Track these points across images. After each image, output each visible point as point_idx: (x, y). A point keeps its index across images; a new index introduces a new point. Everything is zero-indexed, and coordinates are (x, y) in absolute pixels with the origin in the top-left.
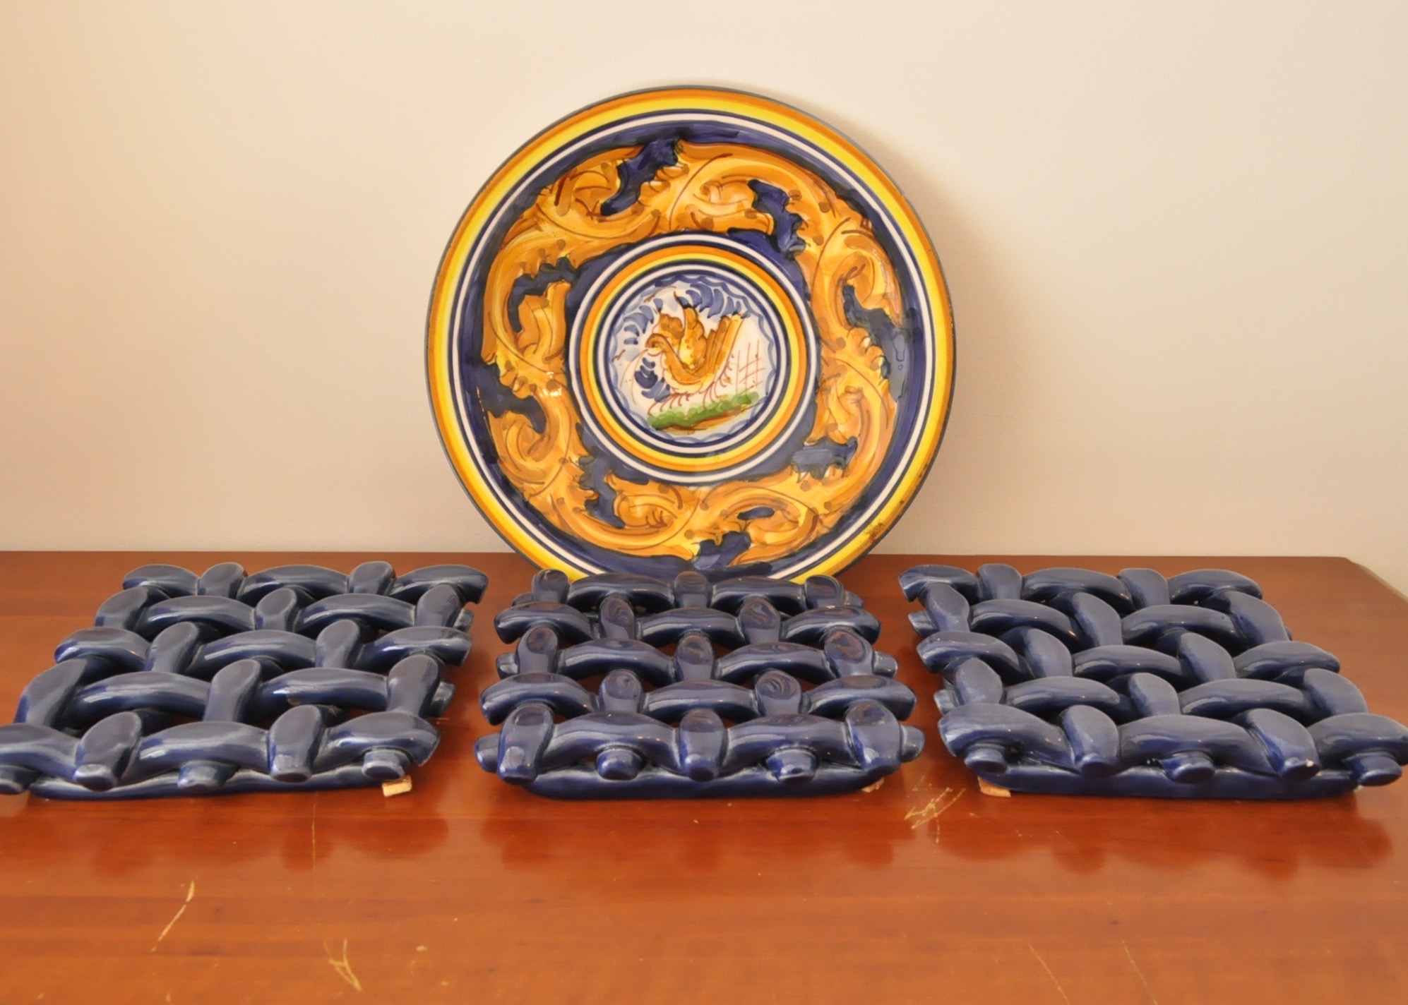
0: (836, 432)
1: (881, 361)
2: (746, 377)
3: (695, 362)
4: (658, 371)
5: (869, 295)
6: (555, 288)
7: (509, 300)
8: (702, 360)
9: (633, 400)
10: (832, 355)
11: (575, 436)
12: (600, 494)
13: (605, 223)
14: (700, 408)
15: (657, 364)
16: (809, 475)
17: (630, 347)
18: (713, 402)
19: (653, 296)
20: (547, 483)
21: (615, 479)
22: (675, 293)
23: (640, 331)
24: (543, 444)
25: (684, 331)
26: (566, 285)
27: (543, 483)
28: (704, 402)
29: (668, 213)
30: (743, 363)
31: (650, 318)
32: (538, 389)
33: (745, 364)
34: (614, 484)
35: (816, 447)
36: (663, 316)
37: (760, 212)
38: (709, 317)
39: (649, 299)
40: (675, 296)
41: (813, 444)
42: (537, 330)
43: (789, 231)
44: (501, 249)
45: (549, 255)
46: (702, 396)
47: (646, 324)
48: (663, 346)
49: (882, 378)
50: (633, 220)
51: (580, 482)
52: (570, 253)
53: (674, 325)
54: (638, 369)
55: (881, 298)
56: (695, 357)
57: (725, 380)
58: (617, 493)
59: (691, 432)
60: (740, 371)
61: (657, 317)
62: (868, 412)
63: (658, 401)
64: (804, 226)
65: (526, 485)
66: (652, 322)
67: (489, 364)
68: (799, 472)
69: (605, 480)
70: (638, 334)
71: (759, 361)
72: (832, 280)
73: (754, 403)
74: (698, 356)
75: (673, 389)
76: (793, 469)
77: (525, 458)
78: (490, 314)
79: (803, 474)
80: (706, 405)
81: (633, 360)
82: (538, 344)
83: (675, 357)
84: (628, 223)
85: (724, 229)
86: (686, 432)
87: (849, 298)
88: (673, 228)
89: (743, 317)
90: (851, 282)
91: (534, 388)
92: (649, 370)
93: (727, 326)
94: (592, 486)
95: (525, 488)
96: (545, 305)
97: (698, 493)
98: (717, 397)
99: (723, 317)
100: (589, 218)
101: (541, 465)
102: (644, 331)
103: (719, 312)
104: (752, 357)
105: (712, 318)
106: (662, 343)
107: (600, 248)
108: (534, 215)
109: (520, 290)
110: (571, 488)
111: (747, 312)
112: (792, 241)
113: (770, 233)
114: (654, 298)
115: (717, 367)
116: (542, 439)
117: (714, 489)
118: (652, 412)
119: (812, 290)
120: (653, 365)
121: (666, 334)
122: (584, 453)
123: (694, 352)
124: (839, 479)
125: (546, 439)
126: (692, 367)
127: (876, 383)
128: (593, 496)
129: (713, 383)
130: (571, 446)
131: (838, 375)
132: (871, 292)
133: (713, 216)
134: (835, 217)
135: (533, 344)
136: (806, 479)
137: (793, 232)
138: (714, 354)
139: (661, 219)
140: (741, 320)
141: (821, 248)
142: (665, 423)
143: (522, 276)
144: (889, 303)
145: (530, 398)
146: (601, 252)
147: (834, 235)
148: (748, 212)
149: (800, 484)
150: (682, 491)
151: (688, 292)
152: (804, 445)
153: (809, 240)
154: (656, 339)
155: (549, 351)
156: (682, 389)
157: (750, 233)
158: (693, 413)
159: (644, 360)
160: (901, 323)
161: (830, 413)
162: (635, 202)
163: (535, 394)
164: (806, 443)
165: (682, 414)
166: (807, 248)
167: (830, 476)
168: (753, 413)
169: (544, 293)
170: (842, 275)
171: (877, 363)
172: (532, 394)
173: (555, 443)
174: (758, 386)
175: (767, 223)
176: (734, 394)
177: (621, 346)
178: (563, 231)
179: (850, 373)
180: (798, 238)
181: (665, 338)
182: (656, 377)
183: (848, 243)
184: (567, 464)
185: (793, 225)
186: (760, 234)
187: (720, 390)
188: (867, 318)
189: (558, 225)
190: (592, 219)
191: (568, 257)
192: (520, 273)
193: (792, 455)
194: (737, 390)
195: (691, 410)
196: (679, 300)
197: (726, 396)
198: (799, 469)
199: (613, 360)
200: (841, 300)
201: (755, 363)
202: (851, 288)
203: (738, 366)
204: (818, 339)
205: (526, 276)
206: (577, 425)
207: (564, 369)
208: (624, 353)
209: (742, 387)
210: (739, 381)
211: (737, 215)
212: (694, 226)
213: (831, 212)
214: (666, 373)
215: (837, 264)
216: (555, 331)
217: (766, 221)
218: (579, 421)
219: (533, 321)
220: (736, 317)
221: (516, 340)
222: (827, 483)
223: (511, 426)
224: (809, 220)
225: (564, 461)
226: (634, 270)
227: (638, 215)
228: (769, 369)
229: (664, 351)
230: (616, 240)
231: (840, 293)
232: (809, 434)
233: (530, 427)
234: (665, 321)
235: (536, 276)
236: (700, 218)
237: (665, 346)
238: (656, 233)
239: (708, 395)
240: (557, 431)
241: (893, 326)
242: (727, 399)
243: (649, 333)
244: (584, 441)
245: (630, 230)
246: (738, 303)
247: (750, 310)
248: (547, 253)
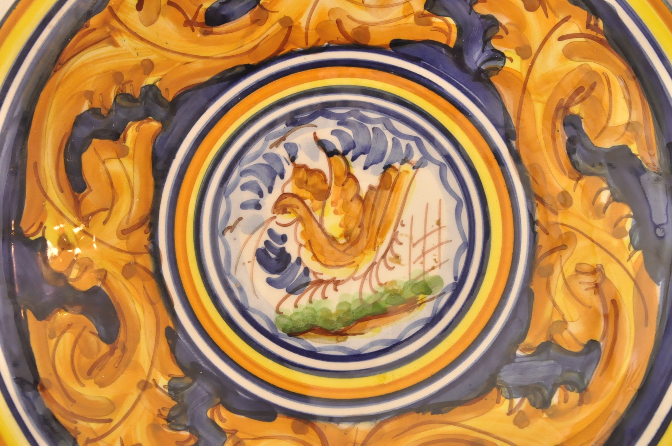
0: (565, 333)
1: (629, 224)
2: (424, 253)
3: (347, 235)
4: (291, 248)
5: (605, 127)
6: (138, 129)
7: (67, 143)
8: (357, 231)
9: (254, 291)
10: (552, 218)
11: (164, 347)
12: (199, 436)
13: (211, 37)
14: (354, 301)
15: (290, 238)
16: (526, 401)
17: (250, 213)
18: (376, 292)
19: (284, 139)
20: (117, 419)
21: (224, 413)
22: (315, 133)
23: (265, 190)
24: (113, 360)
25: (330, 188)
26: (155, 125)
27: (110, 421)
28: (361, 293)
29: (303, 22)
30: (418, 234)
31: (278, 170)
32: (109, 276)
33: (422, 235)
34: (222, 420)
35: (535, 357)
36: (298, 168)
37: (437, 15)
38: (365, 168)
39: (277, 144)
40: (315, 138)
41: (529, 353)
42: (110, 189)
43: (481, 41)
44: (55, 71)
45: (130, 82)
46: (358, 283)
47: (274, 179)
48: (298, 211)
49: (632, 249)
50: (252, 32)
51: (168, 420)
52: (161, 79)
53: (314, 180)
54: (262, 245)
55: (623, 130)
56: (347, 227)
57: (391, 260)
58: (228, 435)
59: (340, 338)
60: (414, 245)
61: (289, 170)
62: (614, 303)
63: (291, 292)
64: (501, 32)
65: (81, 424)
66: (282, 176)
67: (33, 238)
68: (511, 398)
69: (209, 414)
70: (261, 194)
71: (442, 230)
72: (546, 110)
73: (436, 293)
74: (351, 225)
75: (314, 273)
76: (500, 393)
77: (82, 380)
78: (36, 166)
79: (516, 401)
80: (365, 297)
81: (253, 233)
82: (111, 209)
83: (315, 225)
84: (244, 37)
85: (385, 41)
86: (334, 338)
87: (574, 132)
88: (312, 41)
89: (416, 168)
90: (575, 109)
91: (103, 275)
92: (279, 246)
93: (393, 180)
94: (188, 424)
95: (79, 430)
96: (122, 154)
97: (353, 433)
98: (381, 285)
99: (388, 167)
100: (189, 28)
101: (109, 393)
102: (270, 190)
103: (381, 160)
104: (432, 224)
105: (370, 169)
106: (298, 208)
107: (204, 72)
108: (105, 23)
109: (85, 131)
110: (154, 428)
111: (421, 158)
112: (486, 54)
113: (452, 45)
114: (284, 142)
115: (379, 240)
116: (112, 352)
117: (379, 427)
118: (282, 308)
119: (518, 124)
120: (284, 238)
121: (303, 193)
122: (178, 372)
123: (345, 219)
124: (574, 408)
125: (118, 352)
126: (342, 241)
127: (624, 256)
128: (189, 439)
129: (373, 264)
130: (157, 363)
131: (564, 247)
132: (607, 122)
133: (369, 24)
134: (547, 17)
135: (104, 210)
136: (523, 408)
137: (486, 41)
138: (374, 222)
139: (293, 29)
140: (412, 171)
141: (528, 62)
142: (302, 325)
143: (88, 111)
144: (636, 137)
145: (95, 291)
146: (207, 78)
147: (546, 44)
148: (419, 17)
149: (513, 416)
150: (329, 430)
151: (333, 132)
152: (515, 356)
153: (509, 52)
154: (288, 201)
155: (128, 219)
156: (327, 274)
157: (422, 45)
158: (345, 308)
159: (271, 232)
160: (657, 165)
161: (555, 304)
162: (254, 7)
163: (104, 283)
164: (519, 353)
165: (327, 311)
166: (508, 63)
167: (559, 402)
168: (435, 308)
169: (122, 136)
170: (563, 100)
171: (624, 228)
172: (99, 284)
173: (133, 359)
174: (442, 266)
175: (448, 31)
176: (407, 279)
177: (236, 212)
178: (149, 46)
179: (582, 243)
180: (494, 50)
181: (302, 200)
182: (289, 256)
183: (568, 54)
184: (149, 391)
185: (485, 32)
186: (438, 47)
187: (385, 275)
188: (603, 161)
189: (142, 39)
190: (193, 30)
191: (157, 84)
192: (86, 107)
193: (498, 369)
194: (410, 274)
195: (341, 304)
196: (321, 144)
197: (394, 282)
198: (510, 392)
199: (223, 233)
200: (562, 138)
201: (437, 232)
202: (578, 118)
203: (411, 239)
204: (530, 195)
205: (94, 111)
206: (168, 329)
207: (150, 247)
208: (241, 223)
209: (417, 269)
210: (413, 259)
211: (404, 21)
212: (342, 40)
213: (540, 9)
214: (303, 249)
215: (554, 84)
216: (137, 191)
217: (445, 27)
218: (171, 325)
219: (104, 177)
220: (407, 167)
221: (77, 205)
222: (555, 415)
223: (63, 332)
224: (509, 24)
225: (145, 386)
226: (255, 103)
227: (261, 25)
228: (458, 241)
229: (300, 219)
230: (231, 60)
231: (559, 126)
232: (523, 337)
233: (92, 333)
234: (302, 174)
235: (110, 111)
236: (349, 27)
237: (302, 211)
238: (287, 50)
239: (366, 283)
240: (137, 341)
241: (644, 170)
242: (396, 288)
243: (277, 192)
244: (178, 355)
245: (248, 46)
246: (408, 146)
247: (426, 157)
248: (126, 77)
